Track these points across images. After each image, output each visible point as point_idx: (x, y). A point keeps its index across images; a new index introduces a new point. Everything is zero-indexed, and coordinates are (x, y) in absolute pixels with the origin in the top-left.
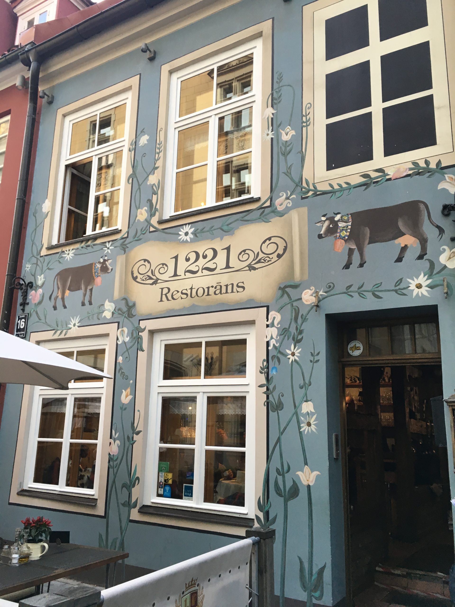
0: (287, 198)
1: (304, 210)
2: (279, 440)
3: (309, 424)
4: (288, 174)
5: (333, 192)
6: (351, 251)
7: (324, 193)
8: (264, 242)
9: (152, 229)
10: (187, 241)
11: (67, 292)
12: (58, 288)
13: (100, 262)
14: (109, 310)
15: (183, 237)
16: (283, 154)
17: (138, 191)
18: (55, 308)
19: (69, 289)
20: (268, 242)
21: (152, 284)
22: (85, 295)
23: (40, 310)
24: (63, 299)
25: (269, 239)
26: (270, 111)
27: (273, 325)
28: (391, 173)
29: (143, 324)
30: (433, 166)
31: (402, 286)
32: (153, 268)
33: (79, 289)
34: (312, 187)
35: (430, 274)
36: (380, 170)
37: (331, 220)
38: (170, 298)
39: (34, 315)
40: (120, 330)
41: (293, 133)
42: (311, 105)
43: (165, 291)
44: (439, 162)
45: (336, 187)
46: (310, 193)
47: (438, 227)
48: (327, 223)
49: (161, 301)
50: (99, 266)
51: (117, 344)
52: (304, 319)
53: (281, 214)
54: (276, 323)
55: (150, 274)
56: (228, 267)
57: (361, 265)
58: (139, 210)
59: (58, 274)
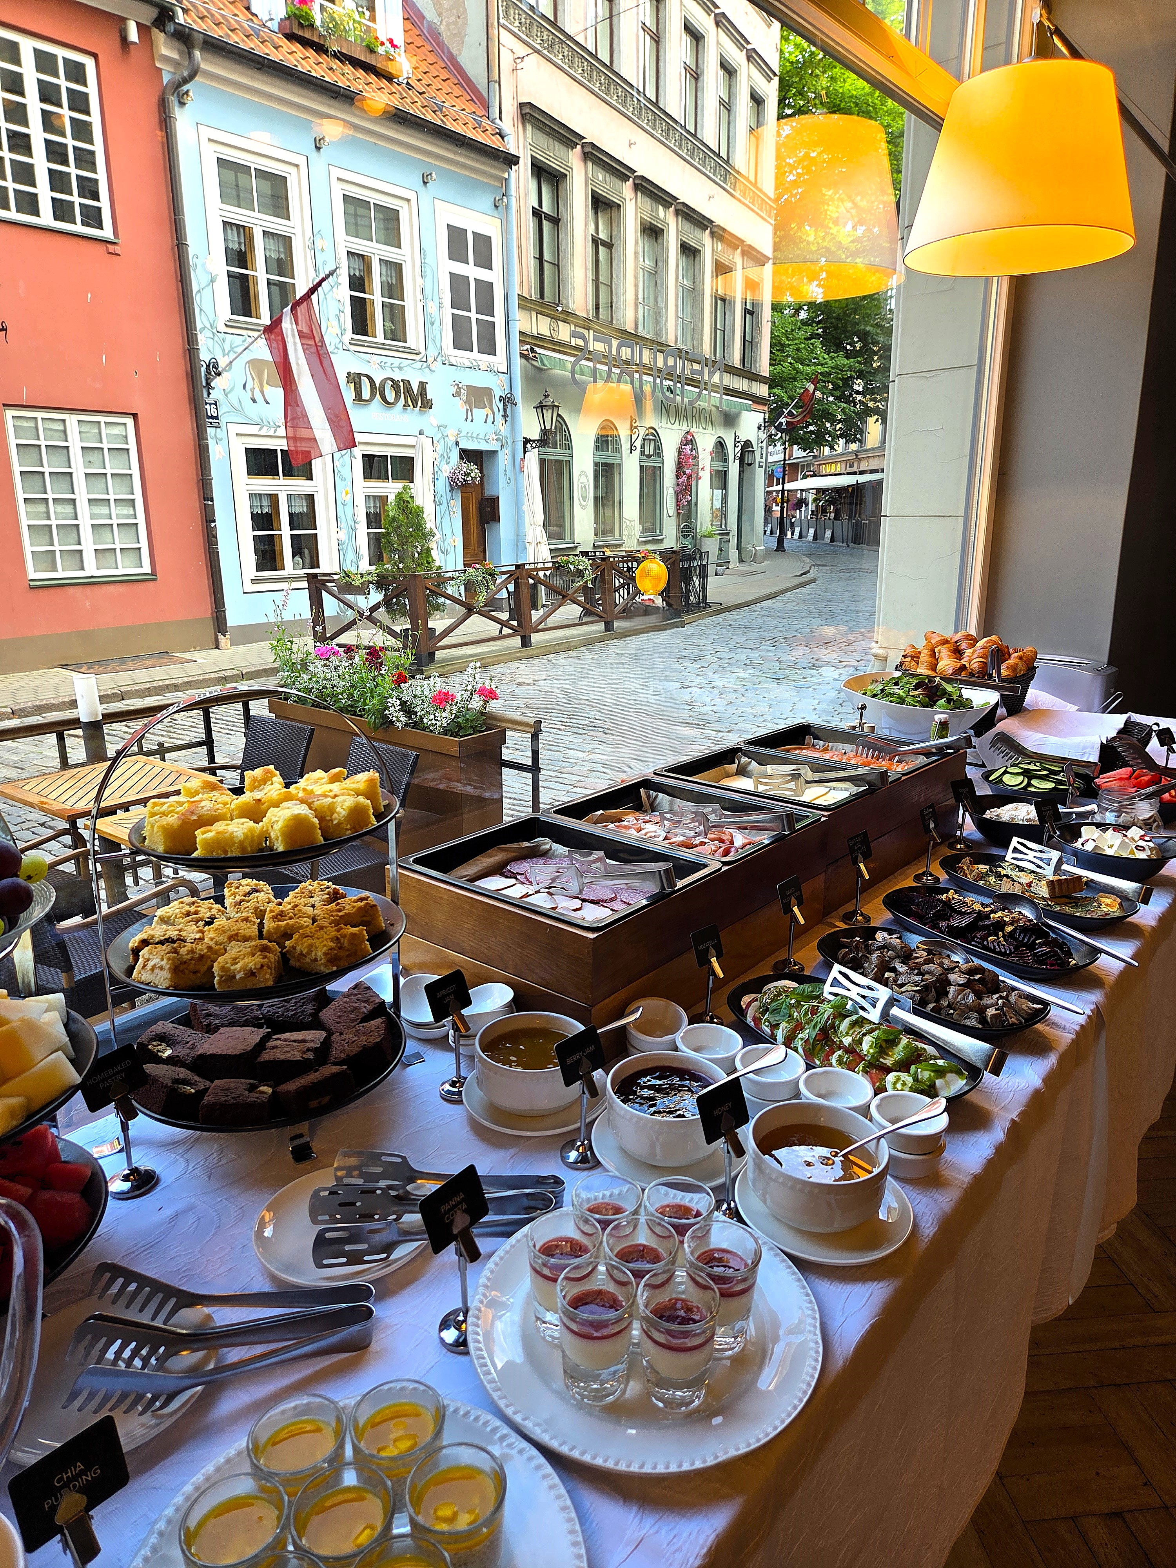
0: (435, 360)
1: (444, 373)
3: (454, 513)
4: (434, 341)
5: (457, 366)
6: (467, 411)
7: (453, 365)
9: (344, 347)
11: (266, 387)
12: (253, 379)
16: (431, 323)
17: (325, 301)
18: (254, 401)
19: (267, 383)
23: (232, 397)
24: (262, 392)
26: (420, 281)
28: (480, 366)
31: (487, 437)
34: (447, 355)
35: (496, 433)
36: (476, 361)
37: (457, 385)
39: (225, 402)
41: (434, 308)
42: (442, 291)
44: (498, 368)
45: (458, 363)
46: (446, 362)
47: (498, 407)
48: (456, 387)
52: (451, 450)
53: (432, 371)
57: (472, 421)
58: (329, 322)
59: (248, 362)
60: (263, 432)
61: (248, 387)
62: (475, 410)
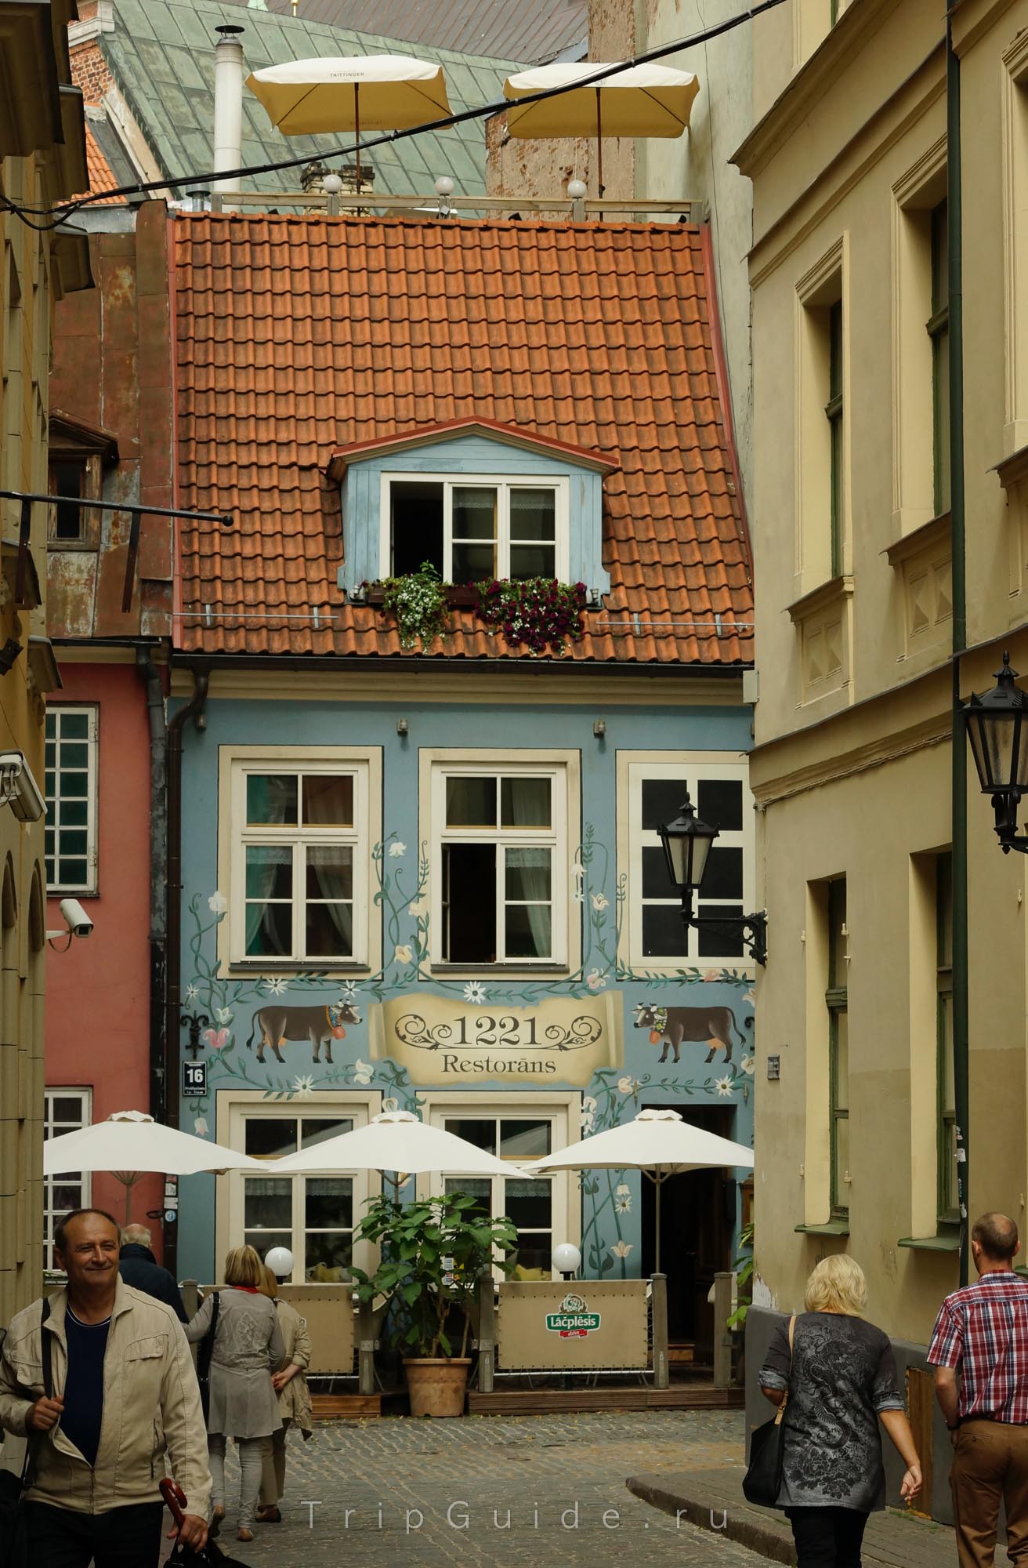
0: (601, 977)
1: (620, 994)
2: (594, 1220)
3: (624, 1205)
4: (601, 949)
5: (648, 981)
6: (666, 1046)
7: (640, 980)
8: (576, 1021)
9: (421, 977)
10: (476, 1003)
11: (283, 1042)
12: (264, 1033)
13: (337, 1007)
14: (364, 1074)
15: (469, 996)
16: (596, 925)
17: (394, 920)
18: (261, 1059)
19: (285, 1036)
20: (580, 1021)
21: (431, 1048)
22: (318, 1048)
23: (230, 1058)
24: (275, 1048)
25: (582, 1018)
26: (578, 869)
27: (588, 1110)
28: (704, 975)
29: (420, 1096)
30: (739, 977)
31: (710, 1085)
32: (429, 1027)
33: (305, 1038)
34: (627, 971)
35: (733, 1076)
36: (694, 969)
37: (648, 1010)
38: (458, 1068)
39: (218, 1065)
40: (385, 1100)
41: (606, 903)
42: (626, 877)
43: (451, 1060)
44: (745, 975)
45: (653, 977)
46: (625, 977)
47: (741, 1036)
48: (643, 1013)
49: (446, 1070)
50: (338, 1012)
52: (621, 1108)
53: (593, 993)
54: (591, 1109)
55: (424, 1034)
56: (533, 1042)
57: (676, 1061)
58: (398, 947)
59: (259, 1012)
60: (269, 1099)
61: (254, 1044)
62: (685, 1046)
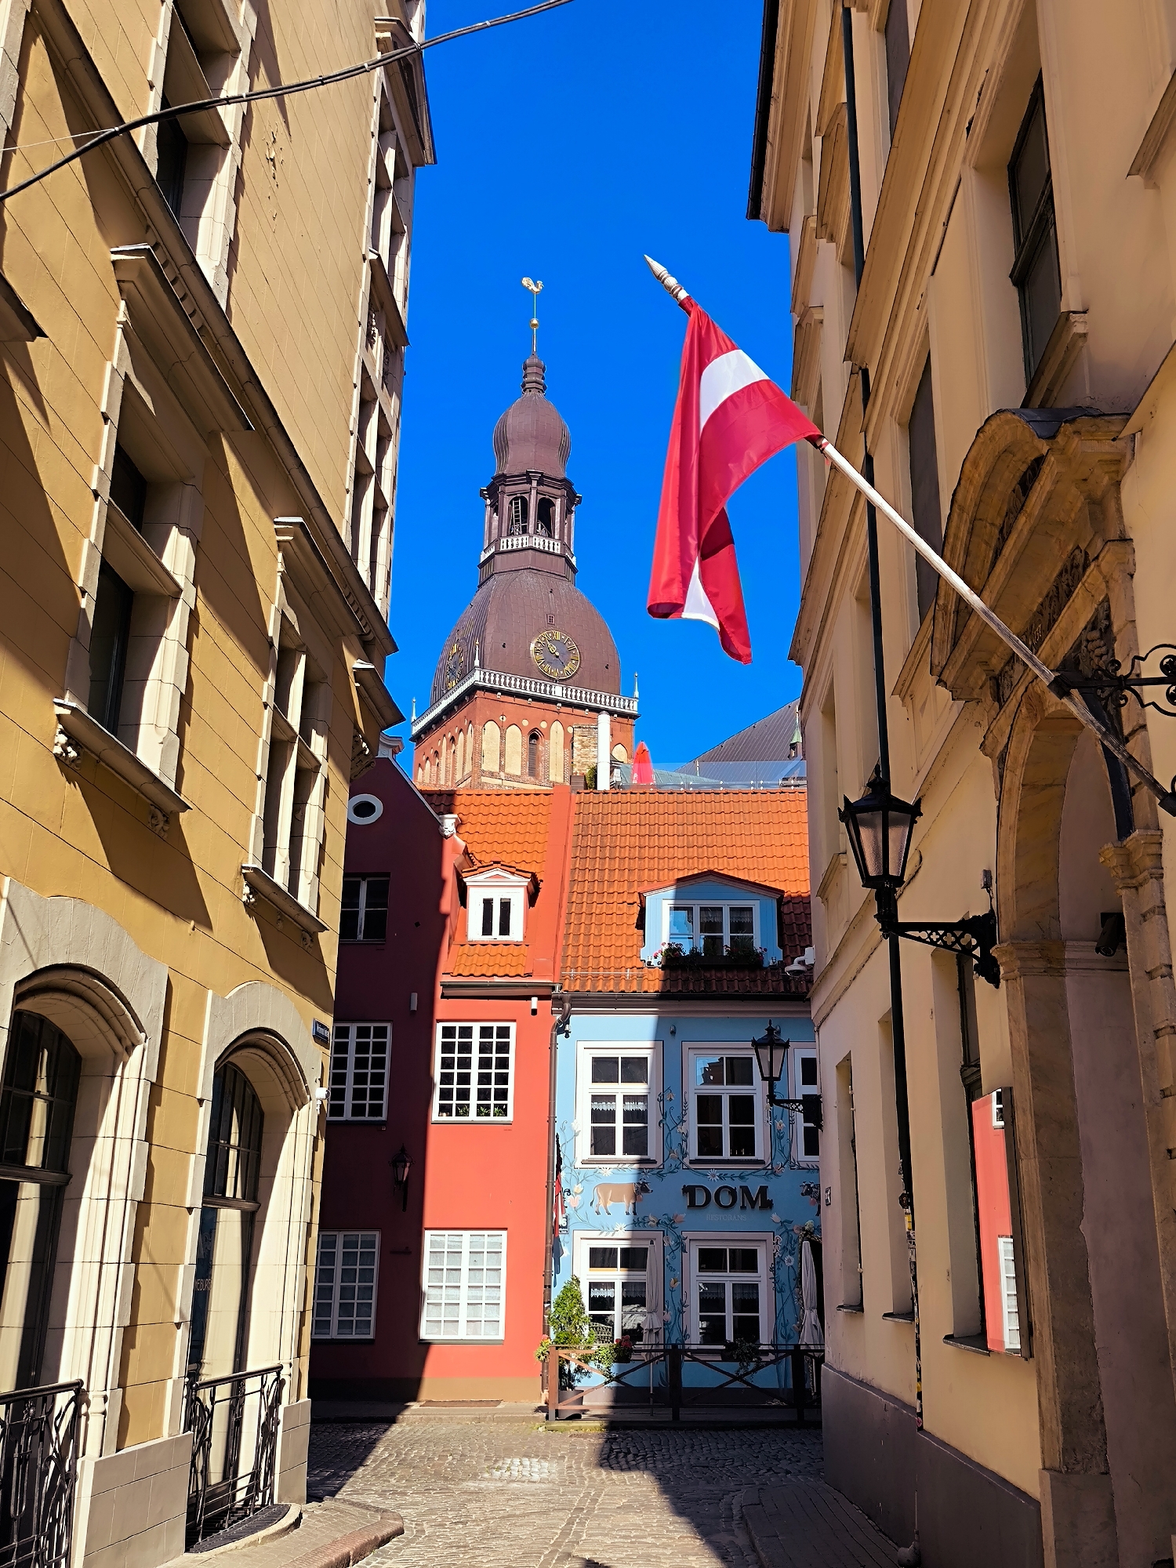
0: (783, 1167)
4: (781, 1151)
5: (809, 1169)
7: (804, 1169)
9: (684, 1167)
11: (610, 1202)
12: (600, 1198)
13: (639, 1183)
14: (653, 1222)
15: (710, 1177)
16: (778, 1138)
17: (669, 1135)
18: (598, 1213)
19: (611, 1200)
22: (628, 1207)
23: (581, 1212)
24: (605, 1206)
26: (768, 1107)
27: (776, 1243)
29: (684, 1234)
33: (622, 1201)
34: (796, 1163)
37: (808, 1186)
39: (575, 1216)
40: (665, 1237)
41: (784, 1126)
45: (811, 1167)
46: (796, 1167)
48: (806, 1187)
50: (639, 1186)
51: (664, 1246)
52: (796, 1242)
53: (778, 1176)
54: (779, 1242)
58: (671, 1150)
59: (597, 1187)
60: (603, 1236)
